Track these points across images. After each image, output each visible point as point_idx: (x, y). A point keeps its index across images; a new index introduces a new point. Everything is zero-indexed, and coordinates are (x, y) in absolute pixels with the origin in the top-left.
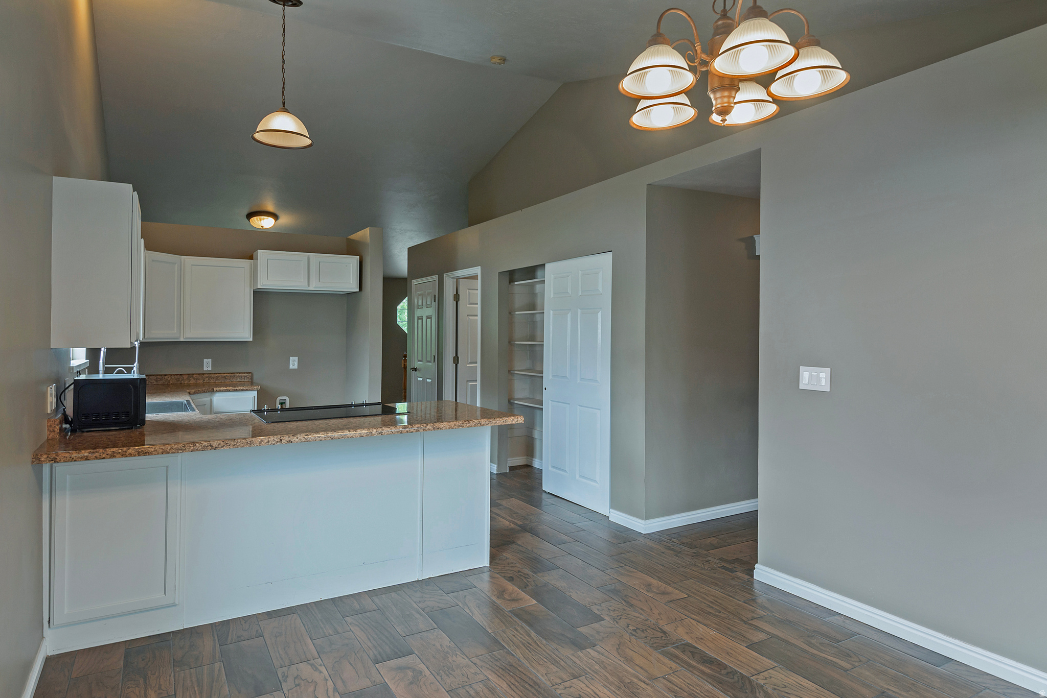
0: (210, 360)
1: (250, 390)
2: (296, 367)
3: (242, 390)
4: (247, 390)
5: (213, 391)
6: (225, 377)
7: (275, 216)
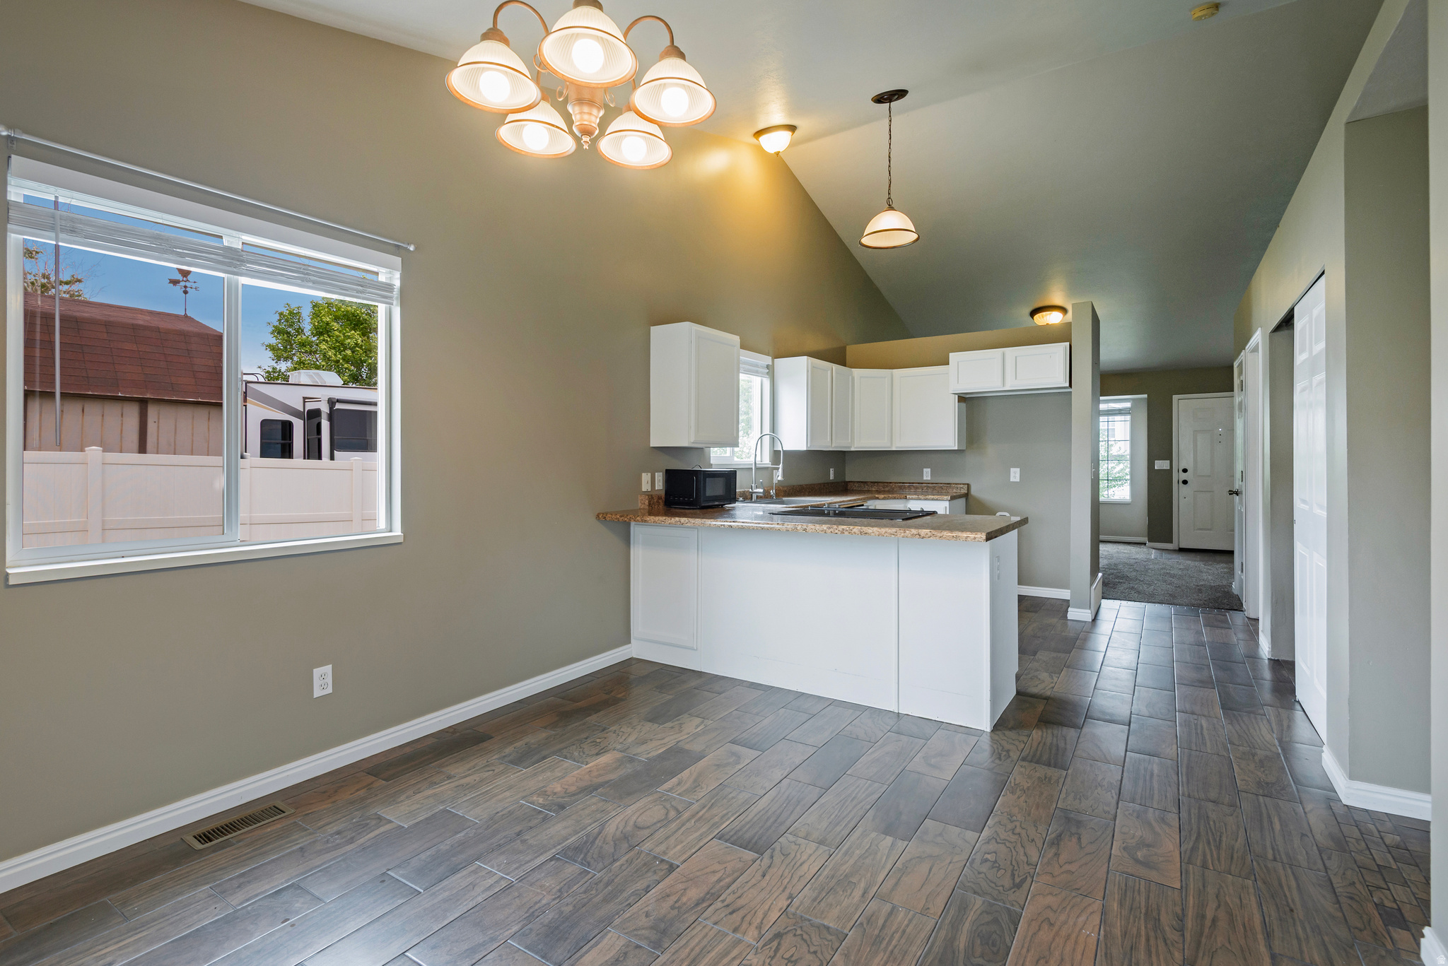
0: (929, 470)
1: (940, 500)
2: (1018, 479)
3: (933, 499)
4: (937, 500)
5: (906, 498)
6: (941, 487)
7: (1063, 310)
